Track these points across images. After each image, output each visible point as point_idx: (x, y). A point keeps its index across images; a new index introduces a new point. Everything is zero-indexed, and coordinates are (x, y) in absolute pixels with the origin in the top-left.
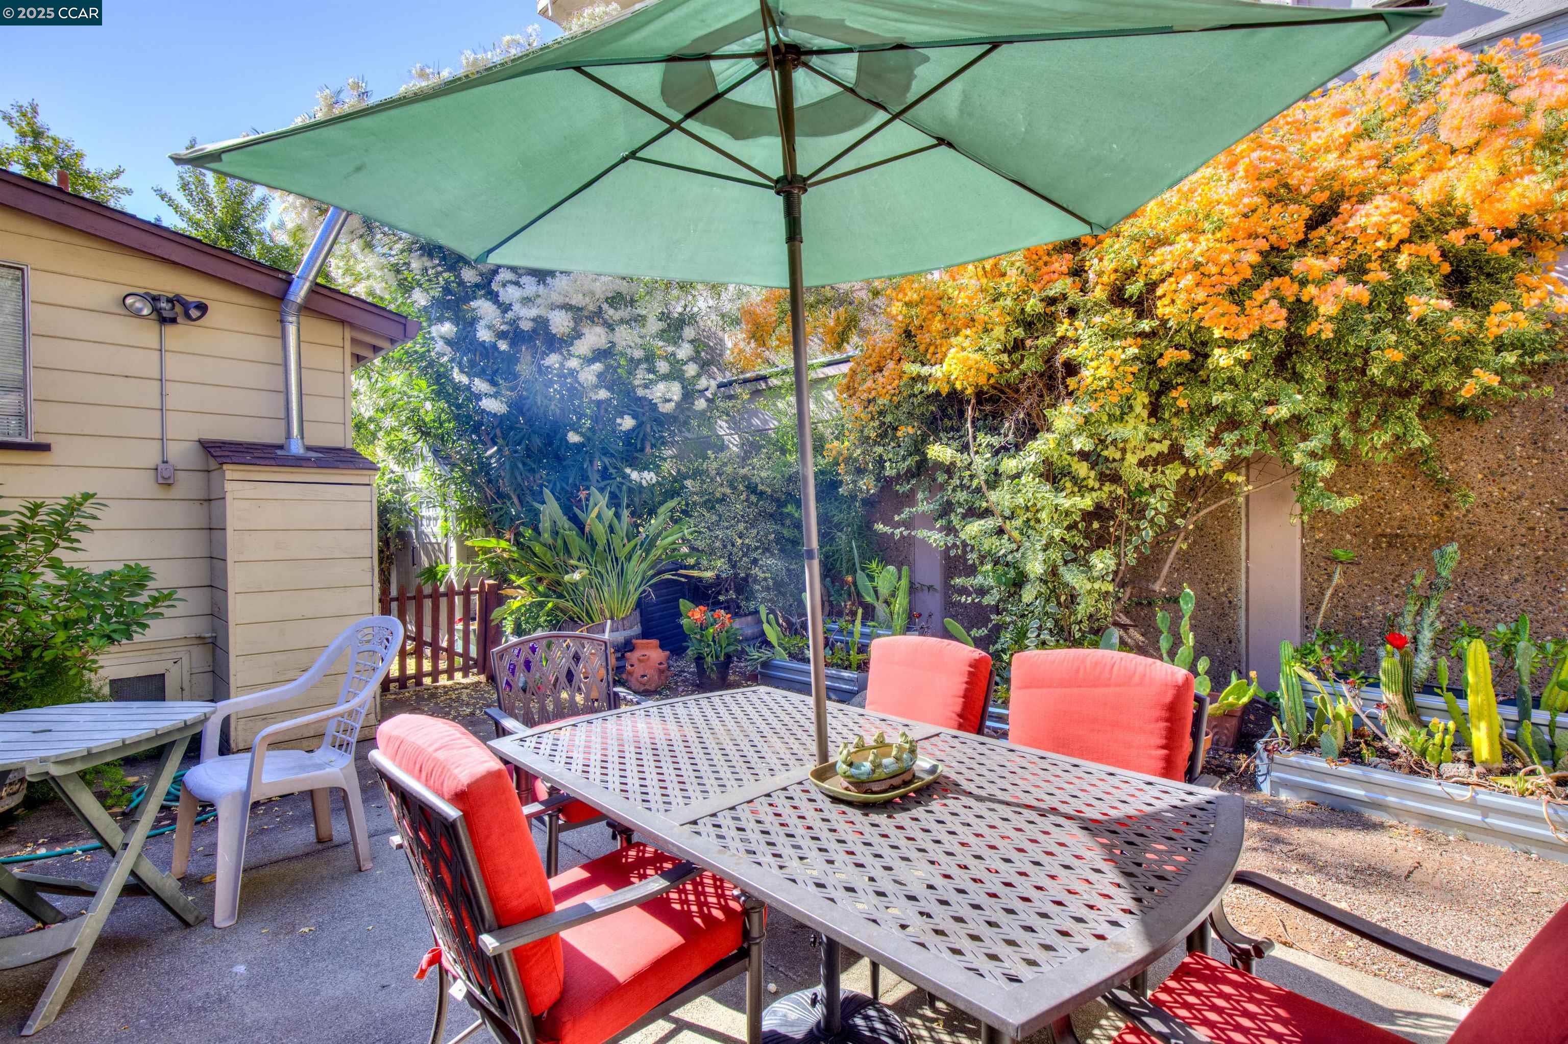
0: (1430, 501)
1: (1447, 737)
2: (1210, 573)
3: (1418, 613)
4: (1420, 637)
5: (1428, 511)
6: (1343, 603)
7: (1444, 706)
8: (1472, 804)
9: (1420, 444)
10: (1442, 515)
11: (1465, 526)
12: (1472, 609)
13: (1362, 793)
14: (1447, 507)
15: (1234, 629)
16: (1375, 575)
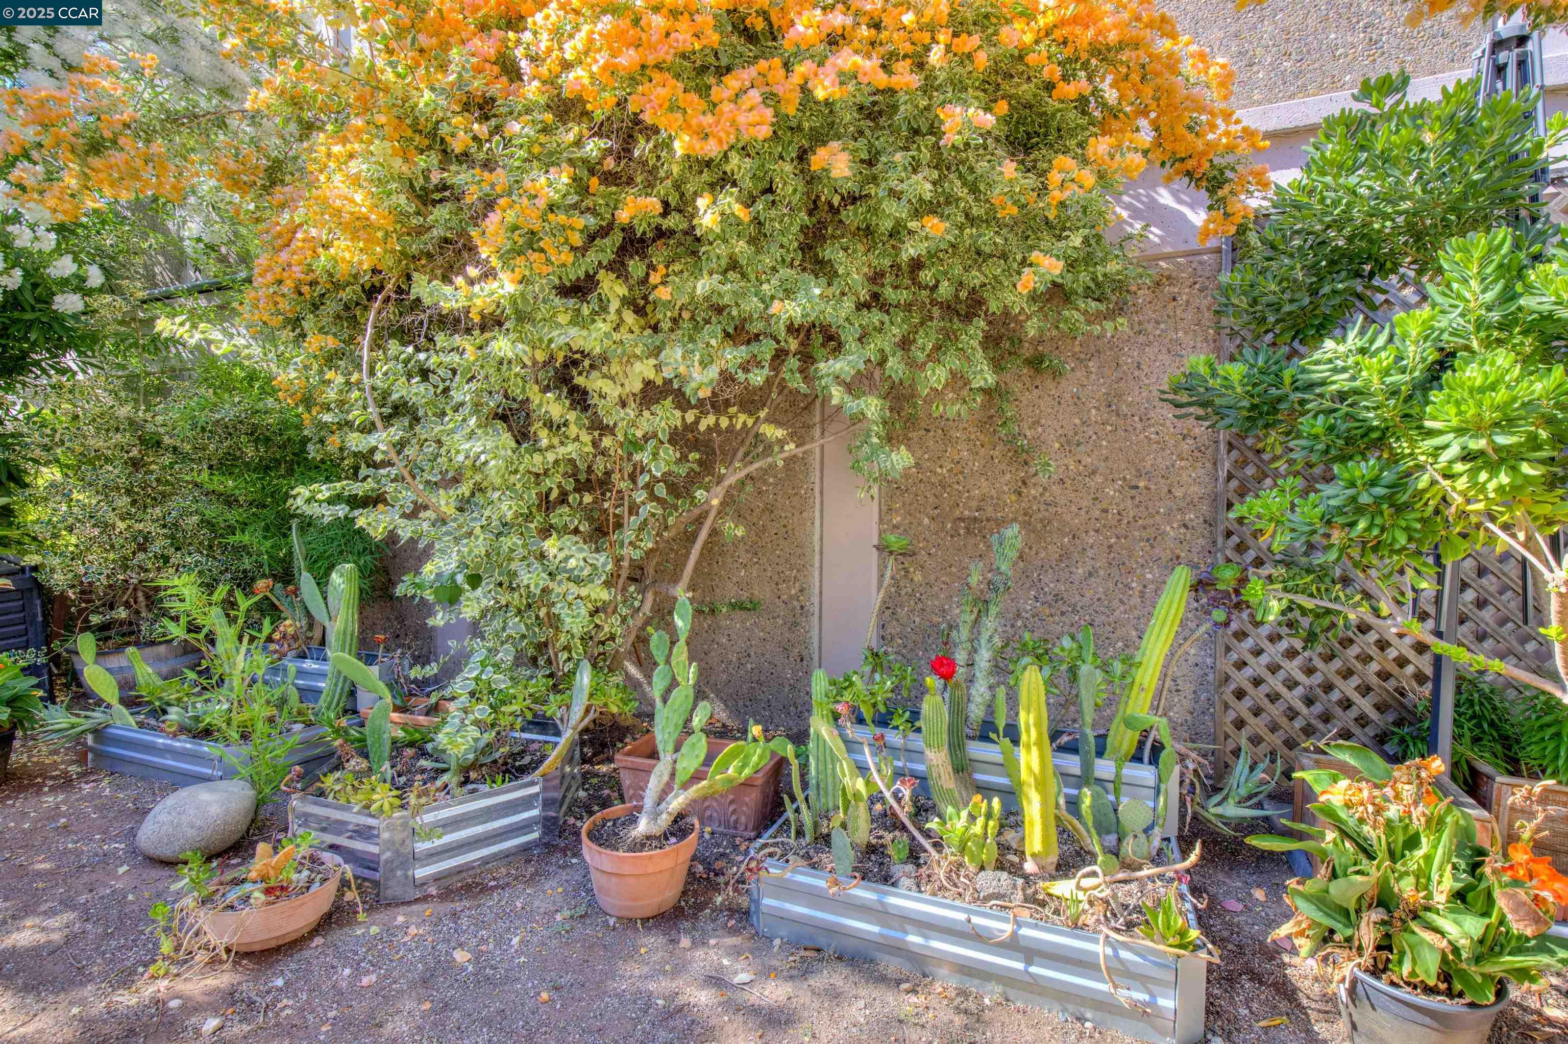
0: (1008, 476)
1: (991, 823)
2: (780, 568)
3: (976, 621)
4: (977, 658)
5: (1006, 488)
6: (920, 606)
7: (999, 758)
8: (1013, 946)
9: (982, 383)
10: (1020, 494)
11: (1042, 508)
12: (1047, 612)
13: (876, 929)
14: (1024, 483)
15: (806, 644)
16: (954, 569)
